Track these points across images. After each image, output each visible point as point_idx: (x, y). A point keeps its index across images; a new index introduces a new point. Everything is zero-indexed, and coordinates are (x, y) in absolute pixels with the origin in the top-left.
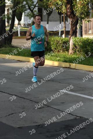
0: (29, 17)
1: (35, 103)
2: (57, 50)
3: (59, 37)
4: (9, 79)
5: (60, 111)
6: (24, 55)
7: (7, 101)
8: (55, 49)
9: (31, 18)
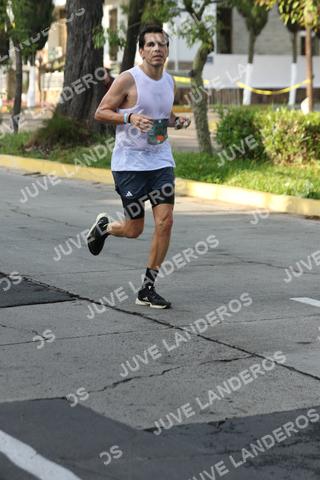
0: (185, 39)
1: (206, 342)
2: (285, 156)
3: (293, 111)
4: (117, 255)
5: (294, 373)
7: (108, 334)
8: (278, 151)
9: (194, 41)
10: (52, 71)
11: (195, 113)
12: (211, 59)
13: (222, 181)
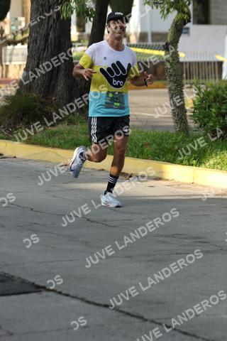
0: (159, 9)
4: (86, 243)
6: (142, 153)
9: (168, 11)
10: (15, 43)
11: (170, 89)
12: (188, 29)
13: (199, 163)
